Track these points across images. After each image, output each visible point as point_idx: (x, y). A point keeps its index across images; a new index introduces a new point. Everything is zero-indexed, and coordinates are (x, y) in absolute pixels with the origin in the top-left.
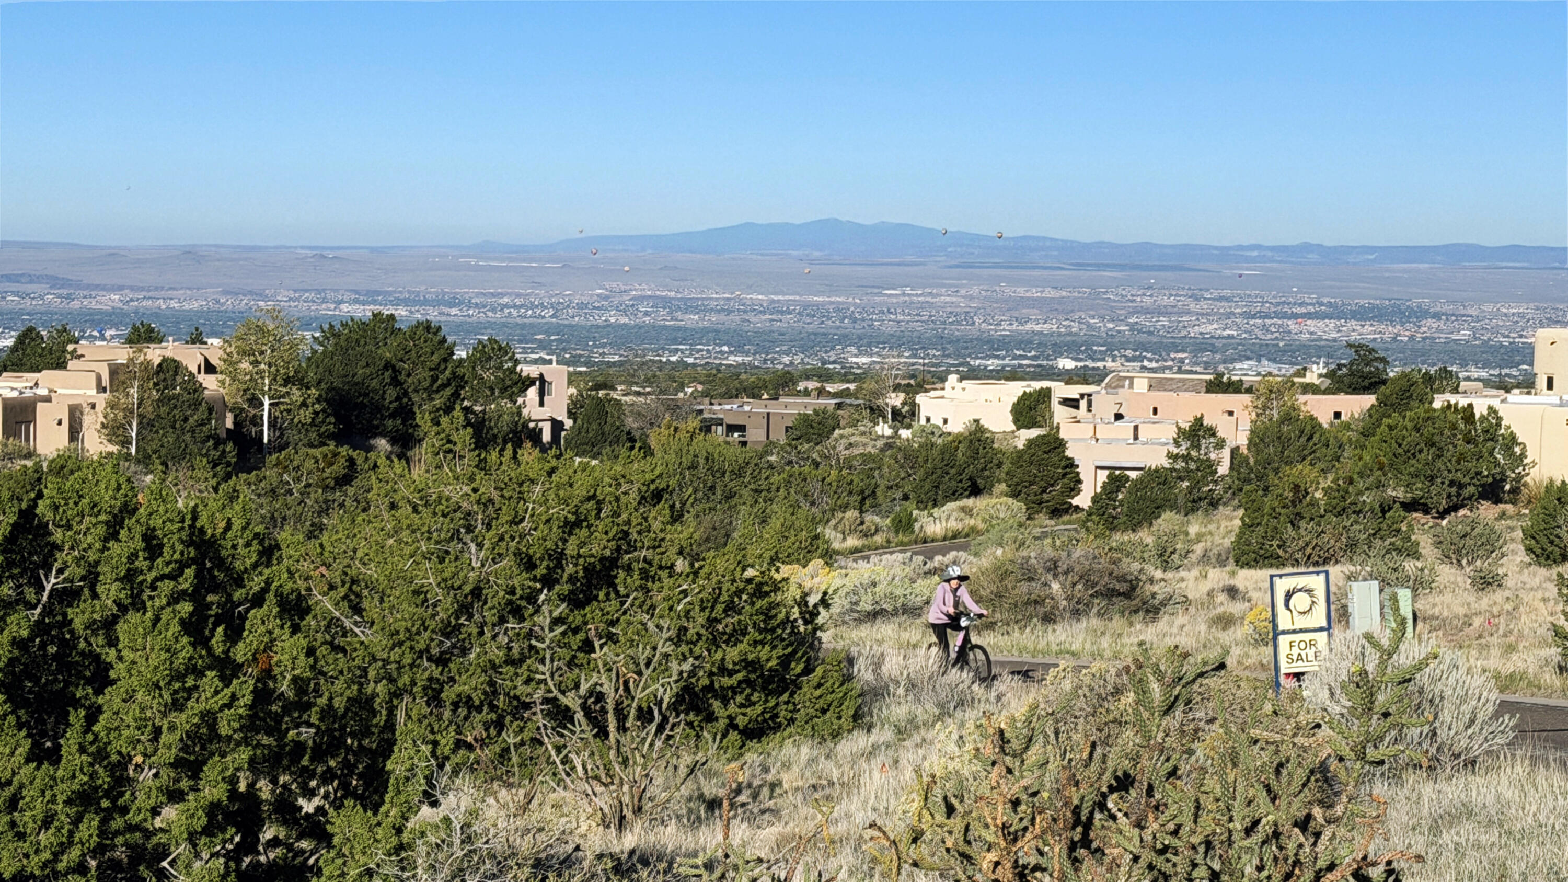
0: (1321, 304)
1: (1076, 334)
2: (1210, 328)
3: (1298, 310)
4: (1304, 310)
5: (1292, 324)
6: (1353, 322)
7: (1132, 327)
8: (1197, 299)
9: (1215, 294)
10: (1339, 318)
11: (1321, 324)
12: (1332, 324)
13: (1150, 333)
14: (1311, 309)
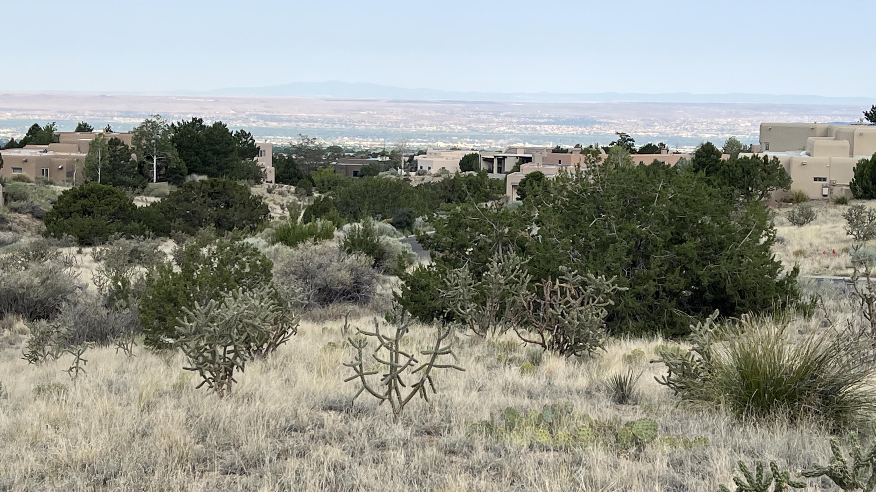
0: (551, 118)
1: (444, 132)
2: (502, 129)
3: (540, 121)
4: (543, 121)
5: (538, 127)
6: (564, 126)
7: (469, 128)
8: (497, 116)
9: (505, 114)
10: (558, 124)
11: (551, 127)
12: (555, 127)
13: (477, 131)
14: (546, 120)
